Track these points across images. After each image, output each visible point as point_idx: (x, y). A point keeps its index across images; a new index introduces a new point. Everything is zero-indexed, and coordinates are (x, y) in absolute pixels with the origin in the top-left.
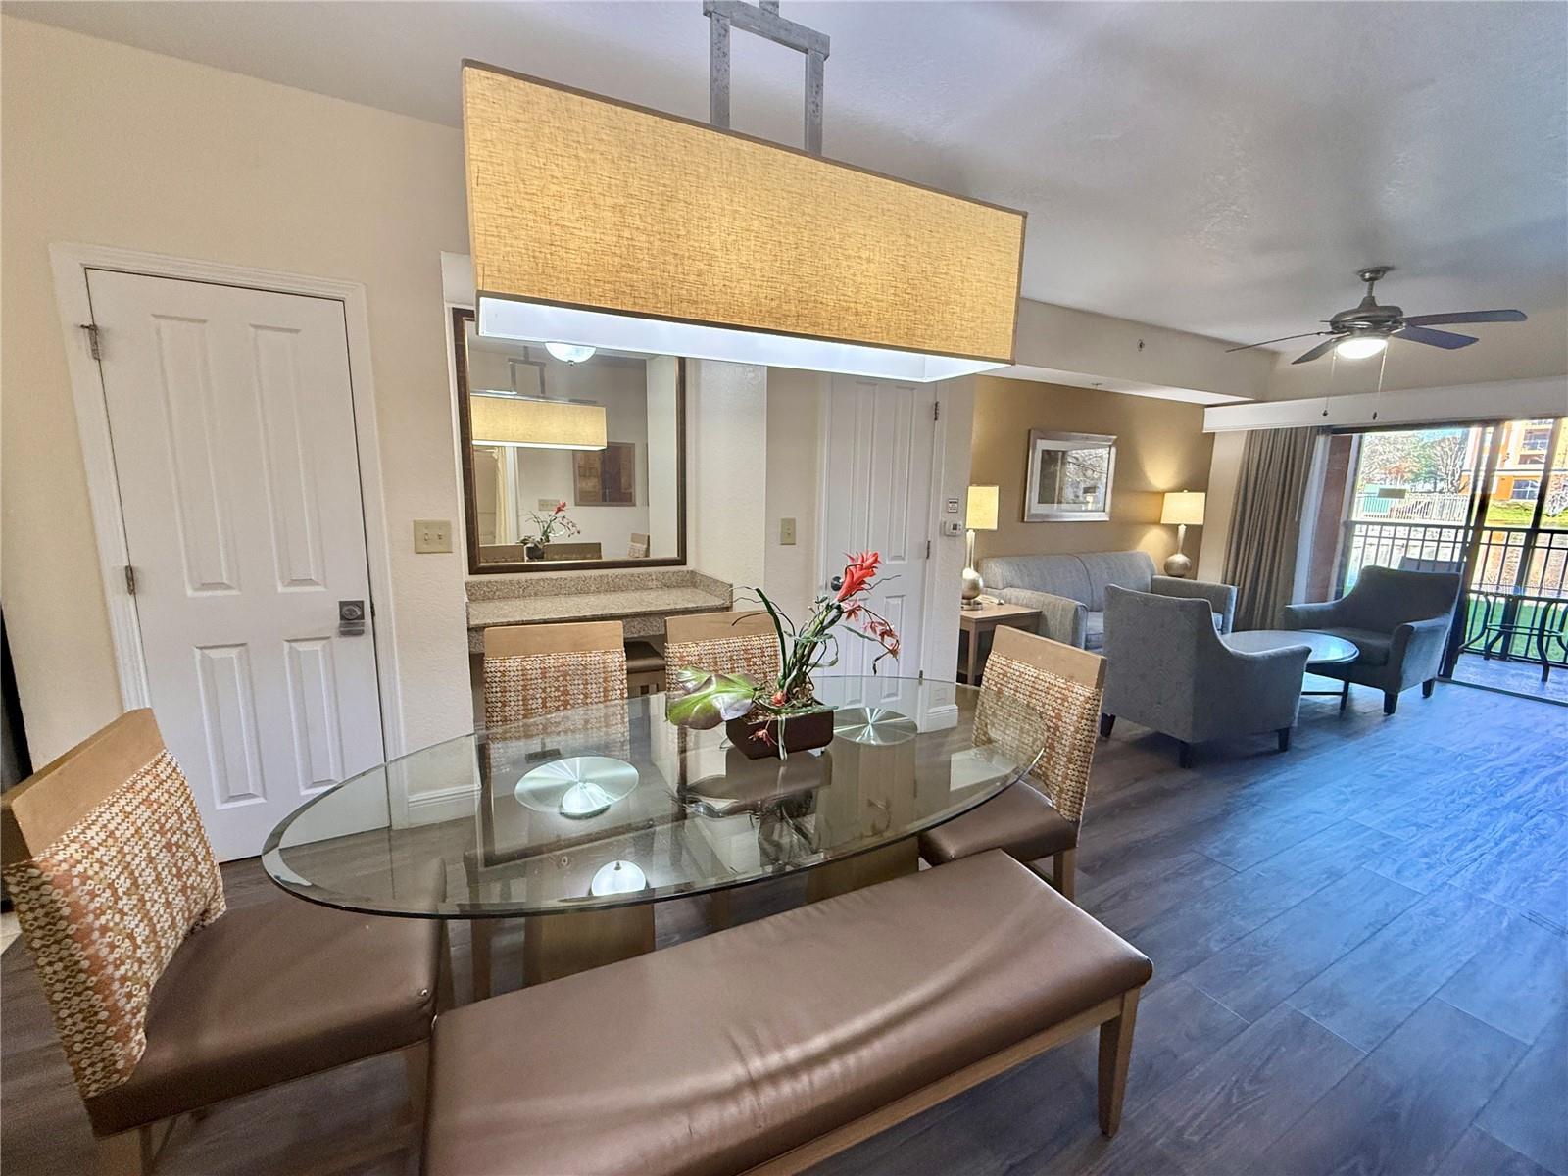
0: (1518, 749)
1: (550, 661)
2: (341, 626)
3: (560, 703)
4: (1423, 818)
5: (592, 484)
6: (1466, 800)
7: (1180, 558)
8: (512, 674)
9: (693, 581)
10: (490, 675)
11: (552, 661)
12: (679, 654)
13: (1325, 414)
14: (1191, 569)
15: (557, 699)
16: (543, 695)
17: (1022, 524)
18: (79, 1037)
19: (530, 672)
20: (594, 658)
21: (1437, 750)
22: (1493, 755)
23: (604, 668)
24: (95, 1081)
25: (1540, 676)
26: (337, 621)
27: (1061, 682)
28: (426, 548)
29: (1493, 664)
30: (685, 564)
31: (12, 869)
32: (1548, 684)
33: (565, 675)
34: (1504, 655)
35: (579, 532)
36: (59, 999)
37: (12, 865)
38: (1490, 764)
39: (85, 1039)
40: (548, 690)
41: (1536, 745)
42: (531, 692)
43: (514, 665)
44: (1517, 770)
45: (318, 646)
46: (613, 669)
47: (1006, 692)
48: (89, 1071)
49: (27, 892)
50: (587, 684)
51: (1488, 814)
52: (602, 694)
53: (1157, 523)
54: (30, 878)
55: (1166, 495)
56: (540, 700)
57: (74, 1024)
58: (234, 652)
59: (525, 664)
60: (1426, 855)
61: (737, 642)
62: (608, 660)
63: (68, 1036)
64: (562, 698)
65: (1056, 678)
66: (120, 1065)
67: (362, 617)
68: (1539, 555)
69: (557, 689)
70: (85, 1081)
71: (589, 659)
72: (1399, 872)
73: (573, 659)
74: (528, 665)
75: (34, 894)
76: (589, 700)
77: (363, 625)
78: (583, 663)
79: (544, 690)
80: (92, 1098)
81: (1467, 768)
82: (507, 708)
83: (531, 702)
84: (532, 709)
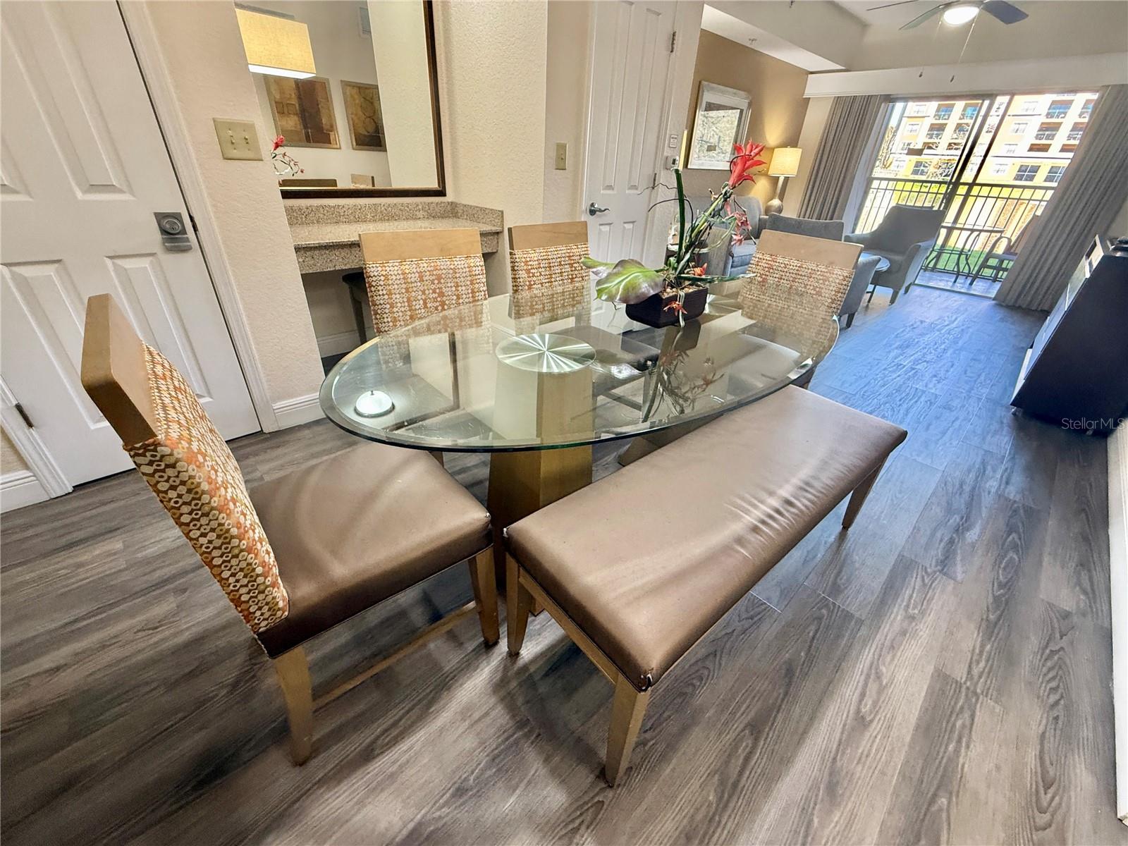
0: (956, 319)
1: (424, 265)
2: (164, 241)
3: (438, 304)
4: (928, 358)
5: (292, 122)
6: (943, 347)
7: (776, 202)
8: (394, 277)
9: (454, 212)
10: (374, 279)
11: (425, 265)
12: (524, 260)
13: (920, 76)
14: (780, 210)
15: (435, 300)
16: (423, 297)
17: (685, 170)
18: (244, 590)
19: (409, 276)
20: (459, 262)
21: (922, 322)
22: (947, 323)
23: (470, 271)
24: (264, 620)
25: (953, 280)
26: (158, 236)
27: (822, 268)
28: (235, 153)
29: (927, 274)
30: (444, 195)
31: (139, 449)
32: (956, 284)
33: (439, 278)
34: (934, 269)
35: (302, 172)
36: (220, 563)
37: (138, 445)
38: (947, 328)
39: (250, 590)
40: (427, 292)
41: (964, 316)
42: (413, 294)
43: (393, 268)
44: (960, 329)
45: (145, 263)
46: (477, 272)
47: (771, 280)
48: (258, 613)
49: (163, 471)
50: (458, 286)
51: (954, 353)
52: (471, 295)
53: (766, 175)
54: (163, 456)
55: (776, 150)
56: (421, 302)
57: (237, 581)
58: (50, 270)
59: (403, 267)
60: (935, 376)
61: (563, 250)
62: (472, 265)
63: (232, 591)
64: (439, 299)
65: (818, 265)
66: (281, 604)
67: (184, 231)
68: (971, 200)
69: (434, 292)
70: (256, 621)
71: (456, 263)
72: (926, 386)
73: (444, 264)
74: (406, 267)
75: (170, 472)
76: (461, 301)
77: (187, 240)
78: (452, 267)
79: (424, 292)
80: (262, 633)
81: (938, 330)
82: (395, 310)
83: (414, 303)
84: (416, 310)
